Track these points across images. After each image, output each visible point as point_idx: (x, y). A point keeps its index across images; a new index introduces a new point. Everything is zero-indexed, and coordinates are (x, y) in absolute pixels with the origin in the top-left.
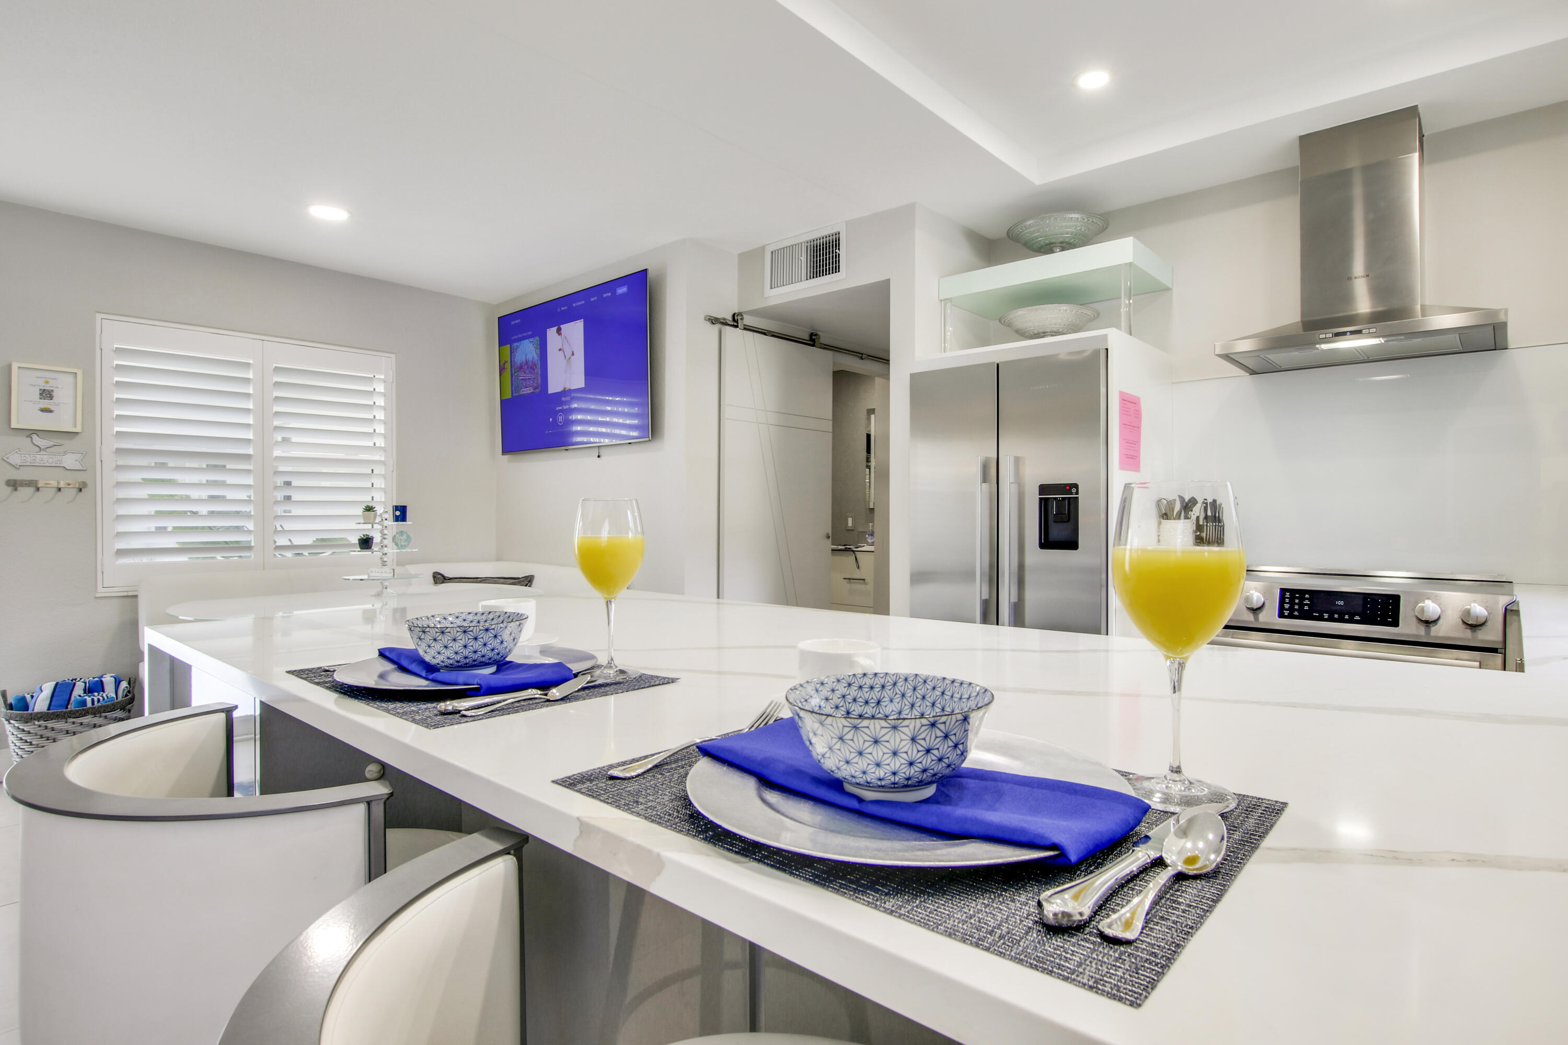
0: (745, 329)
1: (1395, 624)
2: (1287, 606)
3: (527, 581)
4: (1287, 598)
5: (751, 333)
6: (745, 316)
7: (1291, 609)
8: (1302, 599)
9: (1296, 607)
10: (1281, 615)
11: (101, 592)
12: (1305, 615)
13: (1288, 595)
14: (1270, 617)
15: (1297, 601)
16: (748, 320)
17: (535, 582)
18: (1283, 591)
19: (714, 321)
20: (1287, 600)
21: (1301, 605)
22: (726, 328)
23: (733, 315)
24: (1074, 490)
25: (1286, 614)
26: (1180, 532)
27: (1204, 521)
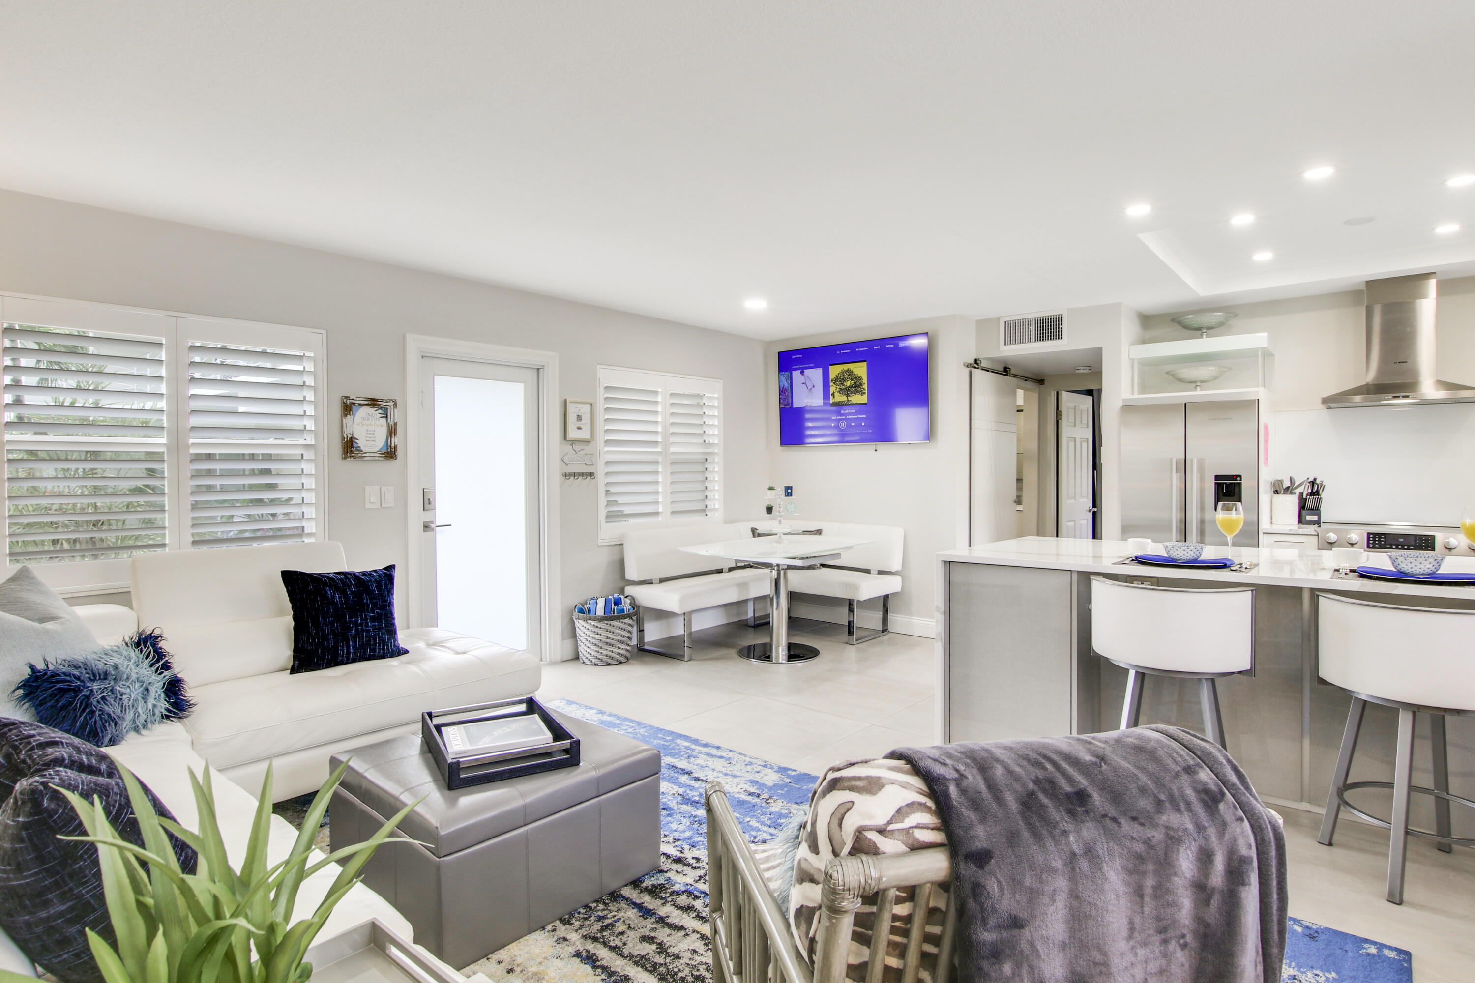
0: (981, 369)
1: (1432, 550)
2: (1371, 542)
3: (819, 532)
5: (984, 371)
6: (982, 361)
7: (1374, 543)
8: (1380, 538)
9: (1377, 542)
10: (1368, 547)
11: (600, 543)
12: (1383, 547)
13: (1371, 536)
14: (1363, 548)
15: (1377, 539)
17: (823, 533)
18: (1368, 534)
19: (968, 365)
20: (1371, 539)
21: (1380, 541)
22: (973, 370)
23: (976, 361)
24: (1239, 479)
25: (1371, 545)
26: (1290, 503)
27: (1307, 495)
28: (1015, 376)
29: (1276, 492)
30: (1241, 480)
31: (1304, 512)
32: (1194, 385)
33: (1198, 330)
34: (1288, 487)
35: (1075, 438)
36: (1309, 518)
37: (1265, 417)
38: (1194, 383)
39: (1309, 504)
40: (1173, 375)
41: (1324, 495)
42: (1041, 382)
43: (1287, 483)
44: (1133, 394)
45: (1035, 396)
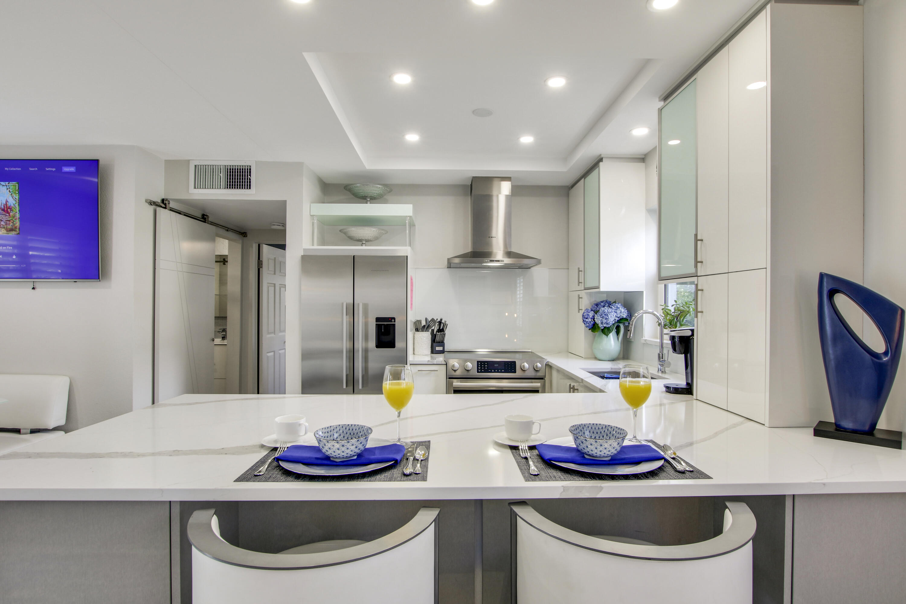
0: (170, 210)
1: (515, 372)
2: (479, 368)
4: (479, 365)
5: (174, 213)
6: (171, 202)
7: (481, 369)
8: (485, 365)
9: (483, 368)
10: (478, 372)
12: (486, 371)
13: (479, 363)
14: (475, 373)
15: (483, 366)
16: (172, 205)
19: (152, 203)
20: (479, 366)
21: (484, 367)
22: (158, 209)
23: (163, 200)
24: (393, 320)
25: (479, 371)
26: (425, 337)
27: (436, 332)
28: (212, 224)
29: (417, 330)
30: (395, 322)
31: (434, 344)
32: (361, 243)
33: (363, 198)
34: (424, 326)
35: (275, 284)
36: (438, 348)
37: (411, 272)
38: (360, 241)
39: (438, 338)
40: (345, 233)
41: (447, 332)
42: (244, 234)
43: (424, 323)
44: (313, 245)
45: (239, 246)
